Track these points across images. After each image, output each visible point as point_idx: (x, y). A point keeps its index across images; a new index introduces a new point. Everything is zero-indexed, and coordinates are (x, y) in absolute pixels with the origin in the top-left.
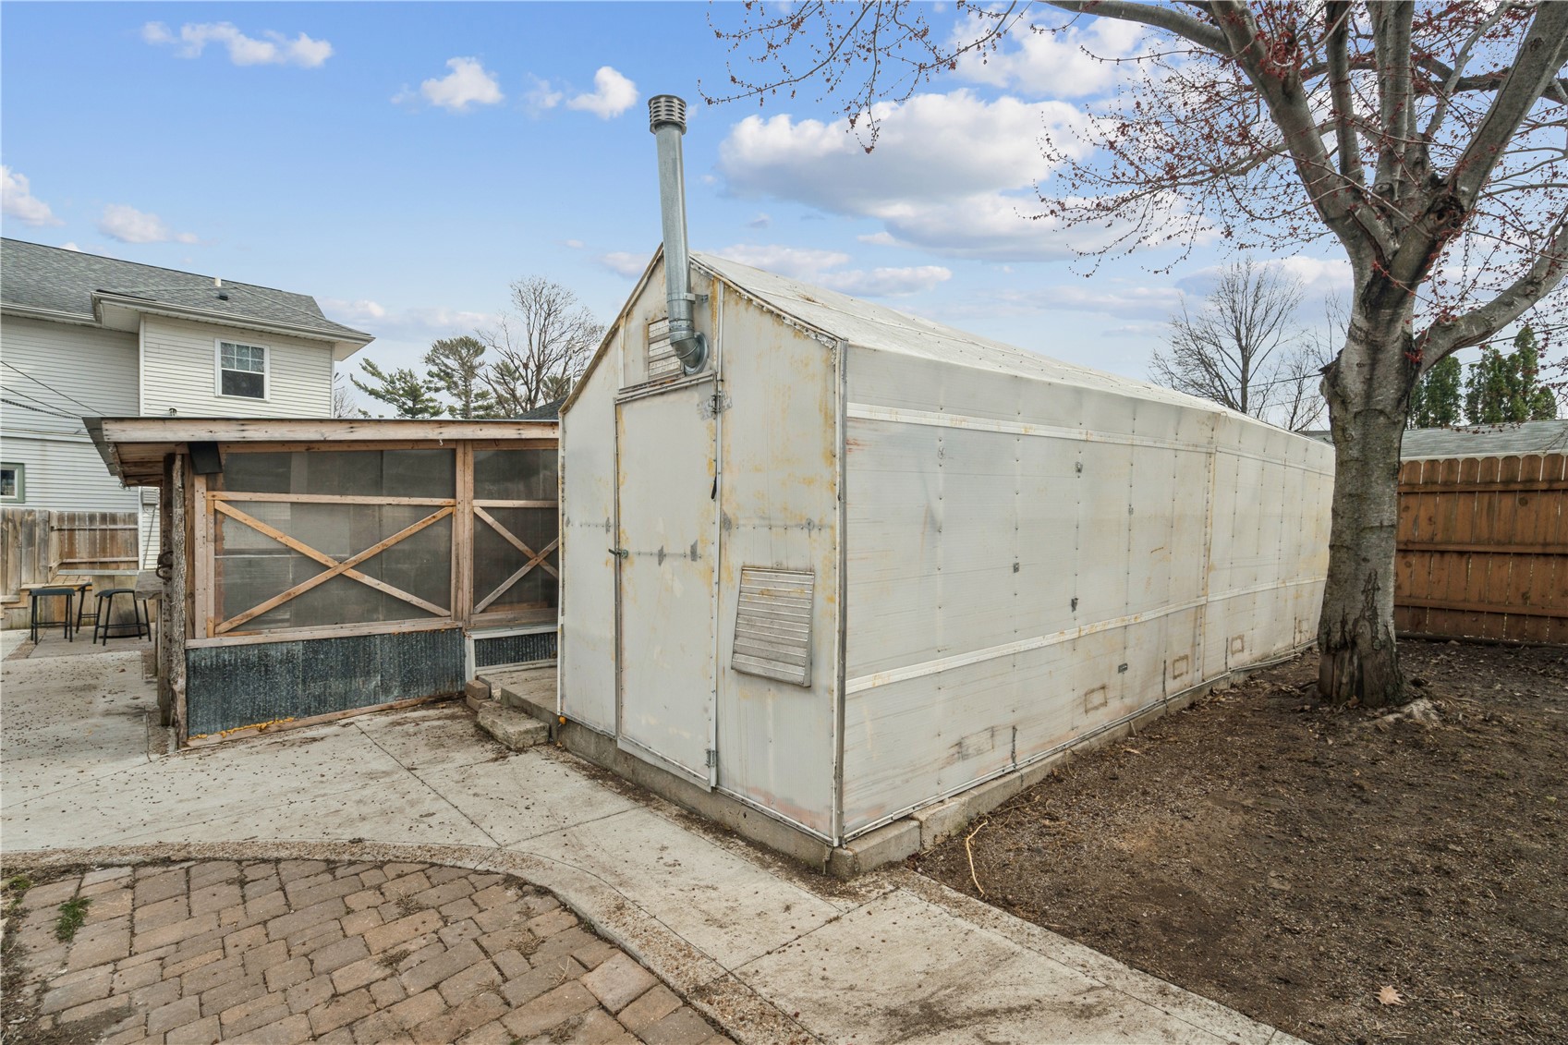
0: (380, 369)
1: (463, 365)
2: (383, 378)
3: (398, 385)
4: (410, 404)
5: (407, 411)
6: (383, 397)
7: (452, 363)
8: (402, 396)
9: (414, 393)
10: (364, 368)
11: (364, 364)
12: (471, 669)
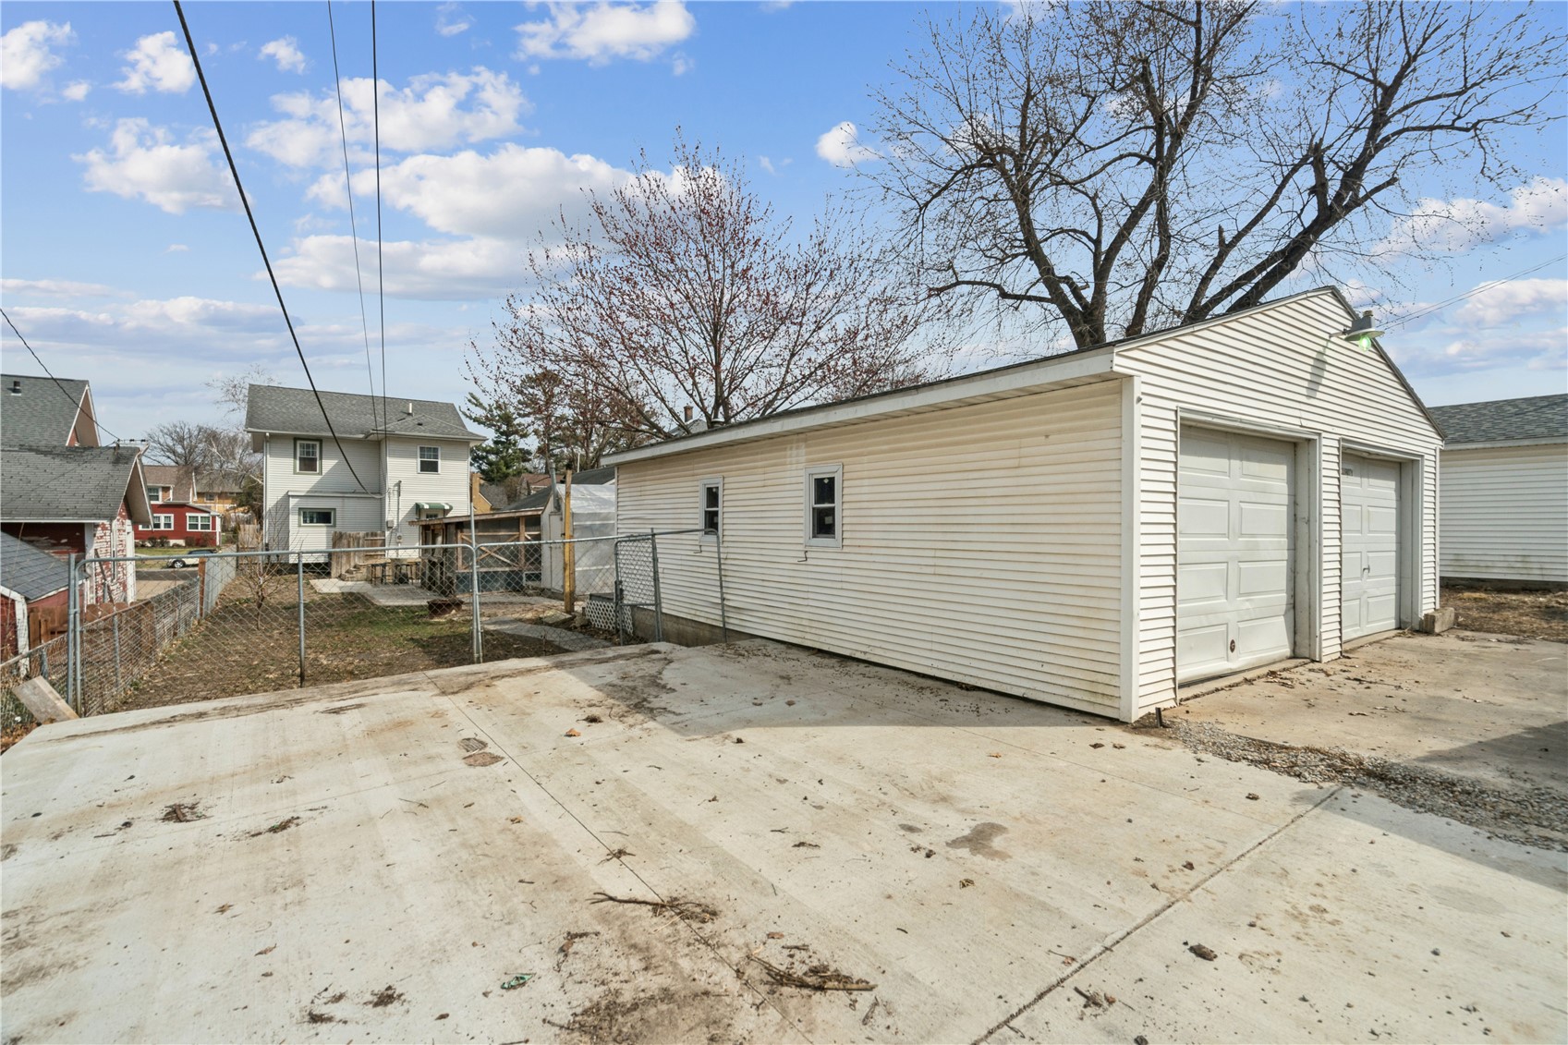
0: (481, 401)
1: (545, 393)
2: (485, 409)
3: (495, 413)
4: (504, 427)
5: (503, 434)
6: (484, 423)
7: (538, 393)
8: (498, 421)
9: (507, 419)
10: (470, 401)
11: (470, 397)
12: (524, 582)
